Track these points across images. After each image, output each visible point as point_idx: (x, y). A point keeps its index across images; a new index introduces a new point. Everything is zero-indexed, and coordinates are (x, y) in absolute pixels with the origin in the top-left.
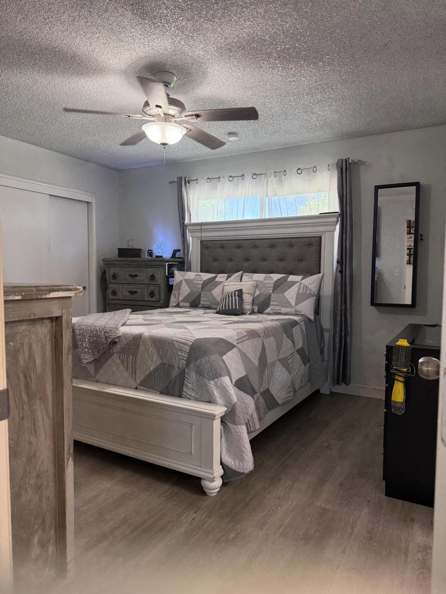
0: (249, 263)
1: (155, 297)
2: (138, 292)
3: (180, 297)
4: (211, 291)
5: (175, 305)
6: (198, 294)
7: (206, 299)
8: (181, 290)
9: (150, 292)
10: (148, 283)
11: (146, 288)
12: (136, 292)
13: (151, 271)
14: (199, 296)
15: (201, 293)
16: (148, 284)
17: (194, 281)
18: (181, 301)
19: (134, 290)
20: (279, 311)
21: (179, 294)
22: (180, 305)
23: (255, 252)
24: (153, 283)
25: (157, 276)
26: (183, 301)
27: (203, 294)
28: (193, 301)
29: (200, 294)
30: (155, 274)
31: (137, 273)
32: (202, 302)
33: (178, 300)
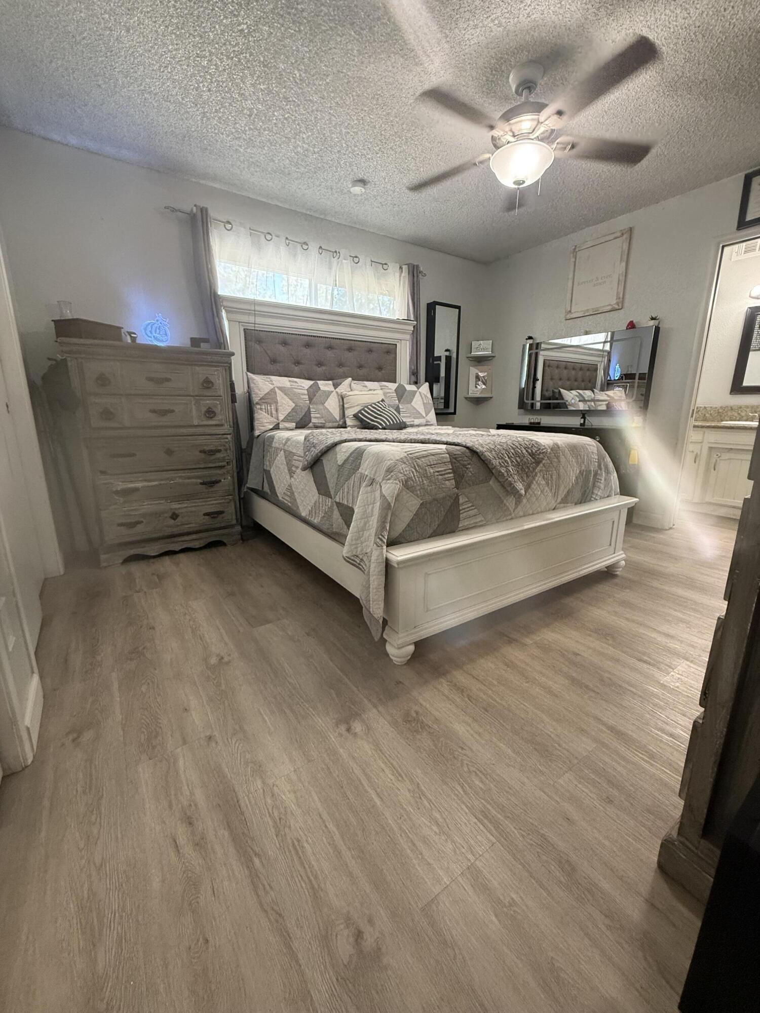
0: (324, 368)
1: (216, 418)
2: (176, 410)
3: (280, 415)
4: (323, 404)
5: (271, 427)
6: (306, 409)
7: (318, 415)
8: (279, 405)
9: (204, 409)
10: (196, 393)
11: (193, 403)
12: (173, 411)
13: (202, 372)
14: (309, 412)
15: (311, 406)
16: (196, 396)
17: (295, 390)
18: (282, 421)
19: (167, 407)
20: (412, 423)
21: (277, 410)
22: (281, 426)
23: (330, 354)
24: (210, 394)
25: (218, 382)
26: (286, 420)
27: (312, 408)
28: (302, 419)
29: (309, 408)
30: (211, 378)
31: (168, 376)
32: (313, 420)
33: (278, 419)
